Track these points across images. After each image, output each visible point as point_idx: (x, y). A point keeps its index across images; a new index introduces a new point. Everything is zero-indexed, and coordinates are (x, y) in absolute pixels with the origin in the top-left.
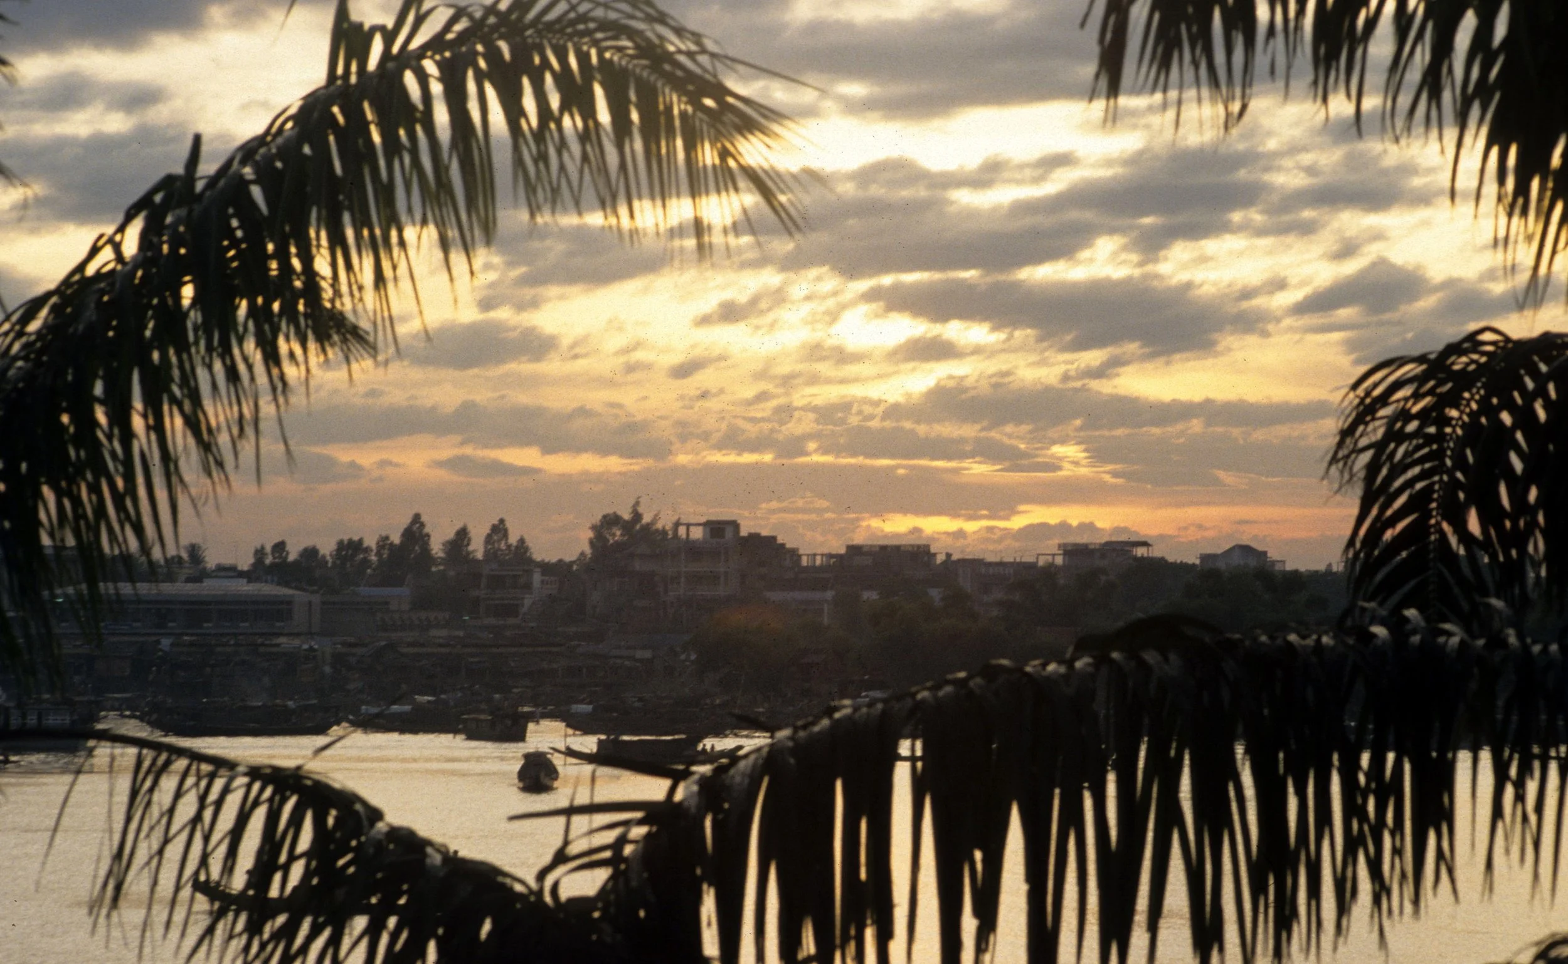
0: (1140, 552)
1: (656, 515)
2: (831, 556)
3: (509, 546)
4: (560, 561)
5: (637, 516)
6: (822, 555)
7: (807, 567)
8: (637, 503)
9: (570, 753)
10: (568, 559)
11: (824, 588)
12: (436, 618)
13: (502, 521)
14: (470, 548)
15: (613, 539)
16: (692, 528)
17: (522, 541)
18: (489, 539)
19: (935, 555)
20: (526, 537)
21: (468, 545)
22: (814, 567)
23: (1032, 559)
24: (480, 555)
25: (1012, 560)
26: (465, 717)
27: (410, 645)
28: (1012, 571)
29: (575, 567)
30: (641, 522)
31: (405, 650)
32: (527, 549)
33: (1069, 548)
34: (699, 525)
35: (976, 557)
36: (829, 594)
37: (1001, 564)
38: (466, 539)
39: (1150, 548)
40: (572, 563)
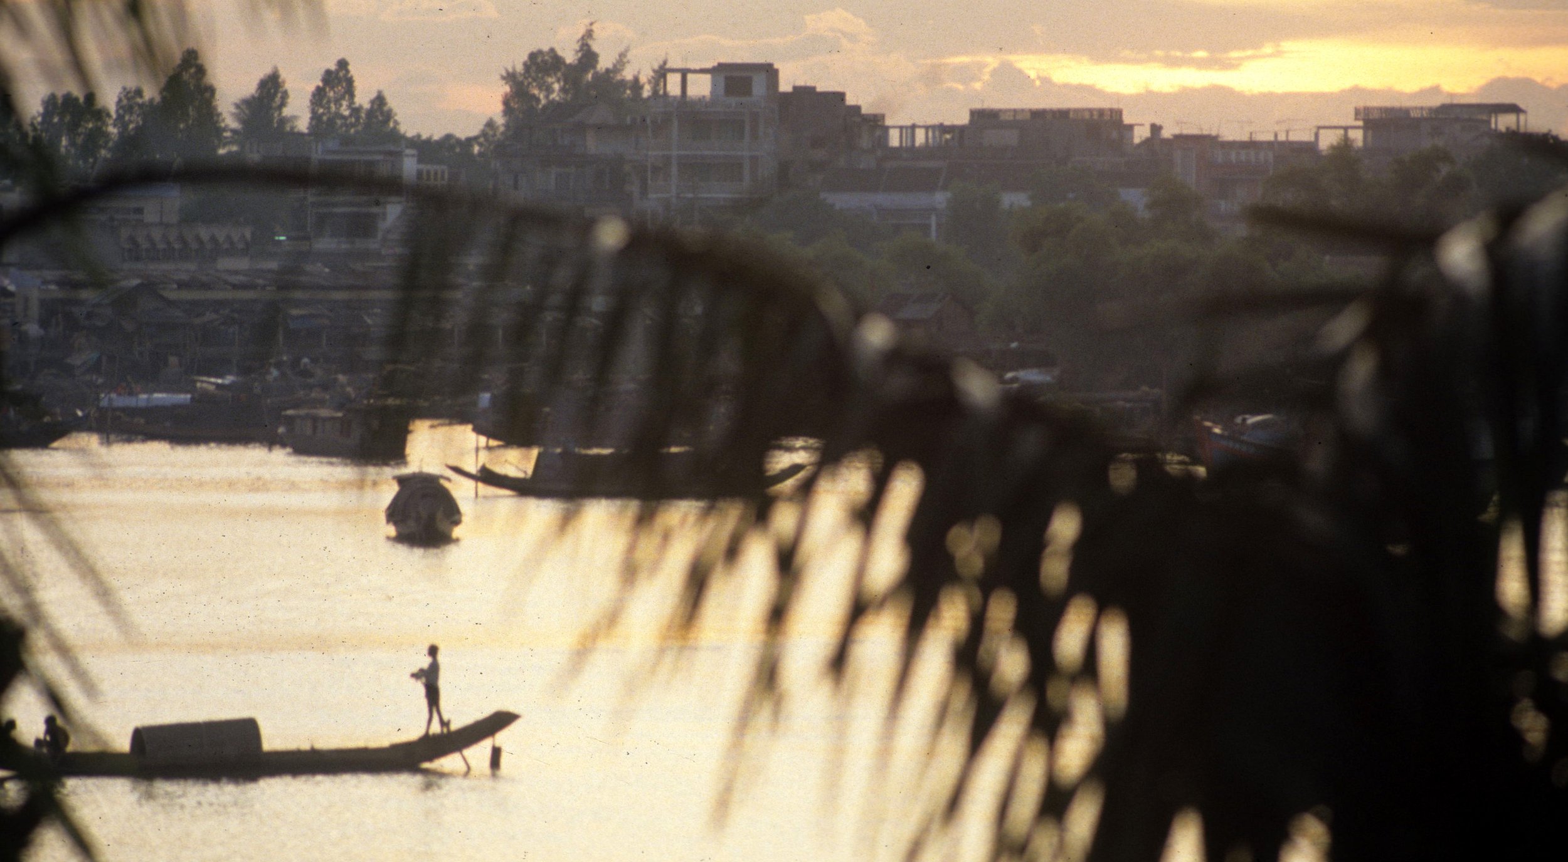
0: (1504, 122)
1: (622, 55)
2: (943, 129)
3: (356, 111)
4: (449, 137)
5: (588, 57)
6: (927, 128)
7: (899, 149)
8: (589, 34)
9: (487, 477)
10: (462, 134)
11: (931, 188)
12: (229, 238)
13: (343, 64)
14: (287, 112)
15: (547, 97)
16: (690, 77)
17: (380, 100)
18: (319, 96)
19: (1131, 127)
20: (387, 95)
21: (283, 104)
22: (912, 149)
23: (1306, 137)
24: (303, 124)
25: (1271, 138)
26: (290, 412)
27: (182, 285)
28: (1270, 155)
29: (476, 149)
30: (594, 67)
31: (172, 294)
32: (389, 116)
33: (1375, 115)
34: (703, 71)
35: (1205, 132)
36: (940, 199)
37: (1251, 145)
38: (279, 95)
39: (1522, 117)
40: (470, 141)
